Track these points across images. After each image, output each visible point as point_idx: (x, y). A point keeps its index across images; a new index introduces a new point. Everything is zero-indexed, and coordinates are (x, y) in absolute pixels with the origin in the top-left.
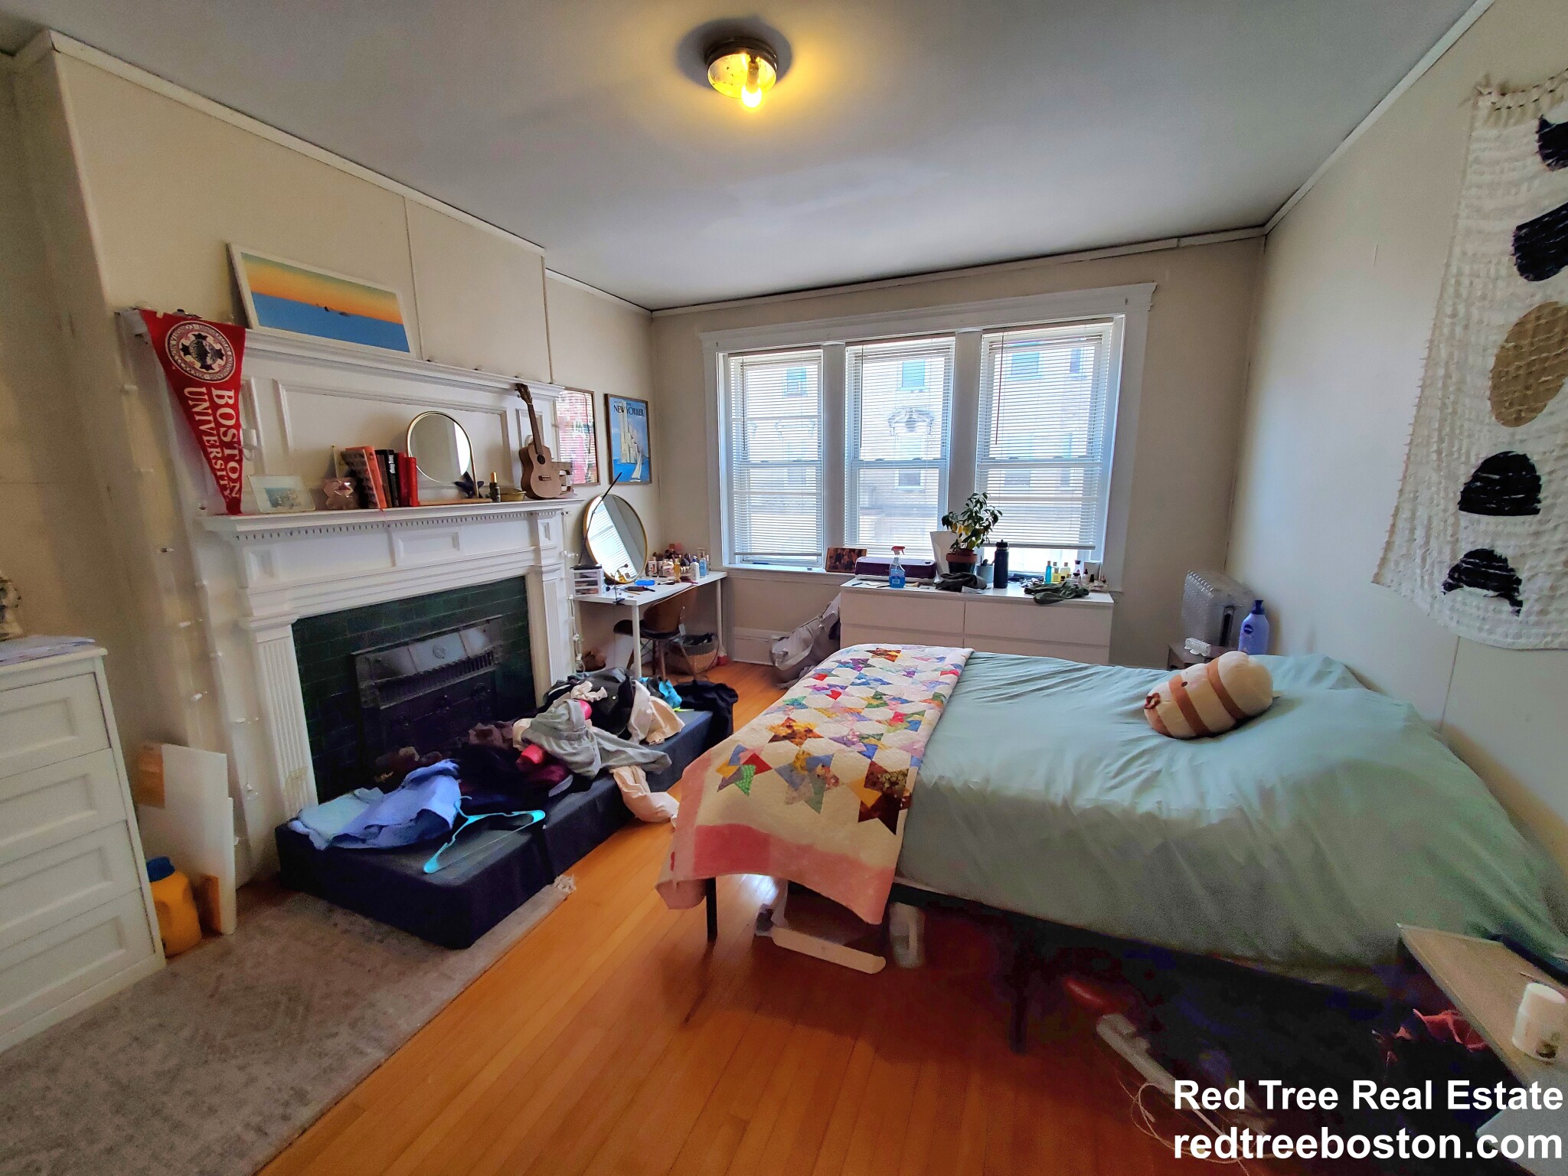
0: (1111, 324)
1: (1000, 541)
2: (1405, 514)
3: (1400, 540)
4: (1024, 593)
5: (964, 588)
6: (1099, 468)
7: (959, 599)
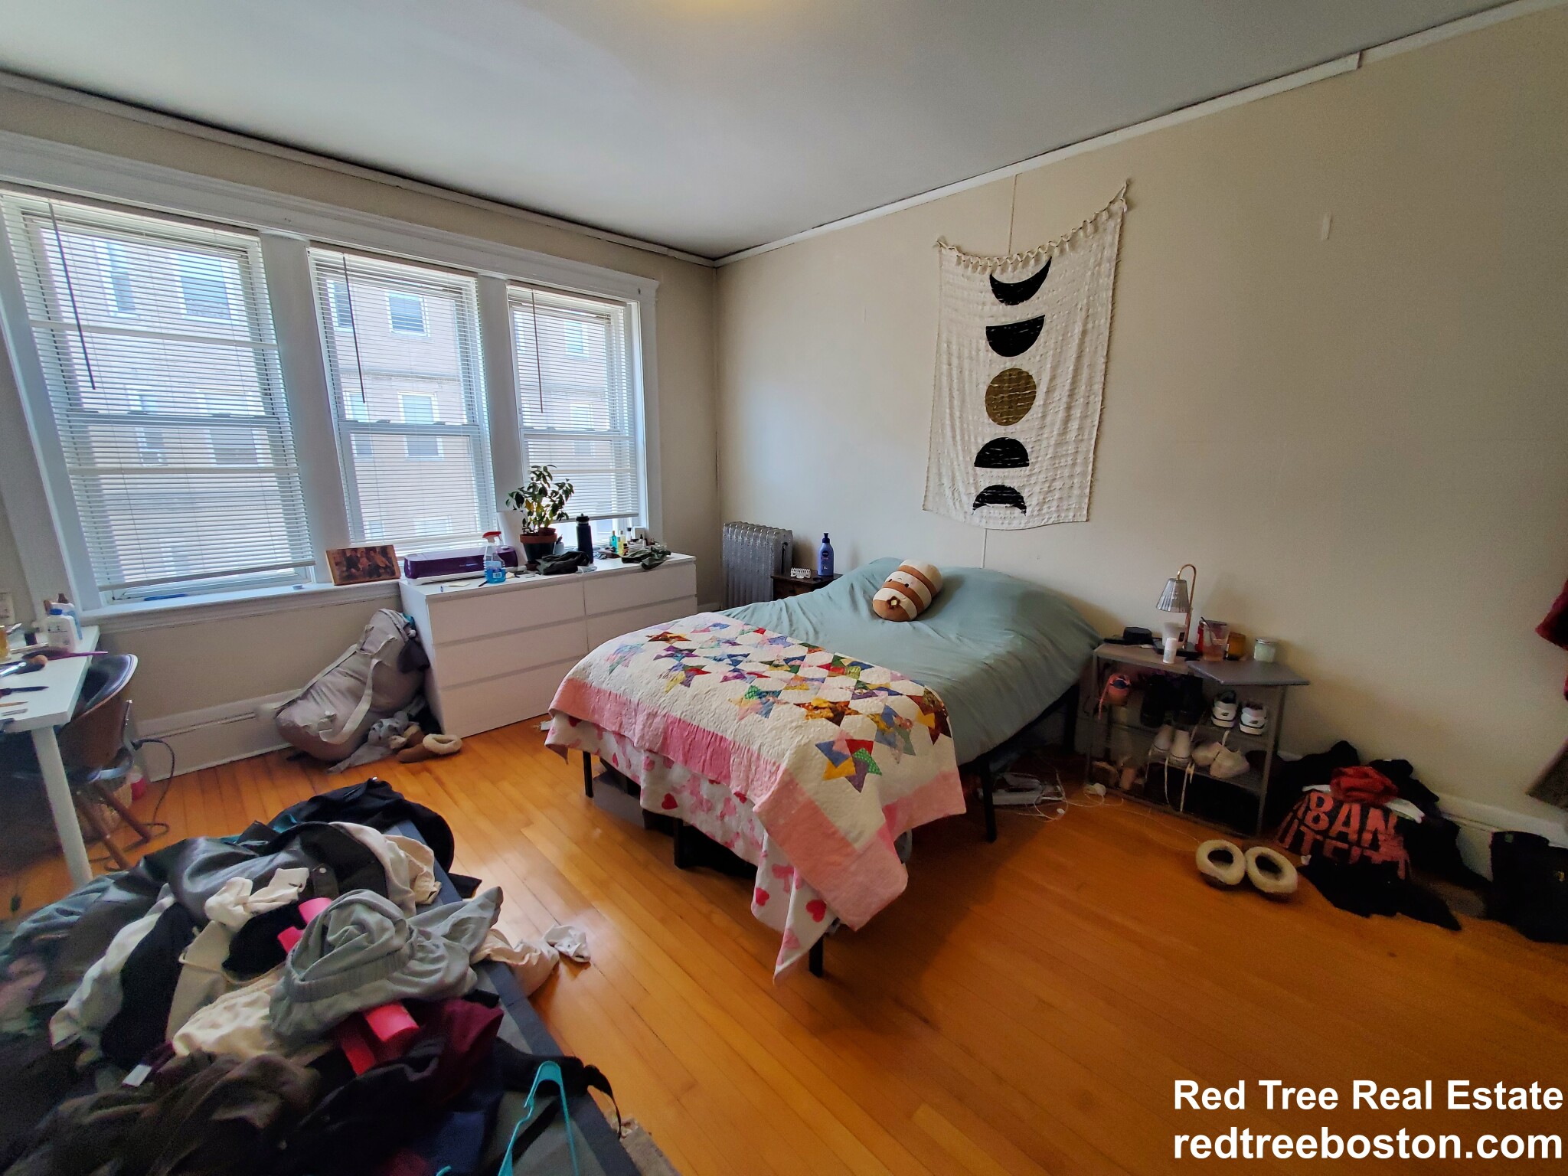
0: (622, 308)
1: (580, 515)
2: (934, 470)
3: (931, 484)
4: (621, 562)
5: (580, 568)
6: (628, 441)
7: (577, 580)
